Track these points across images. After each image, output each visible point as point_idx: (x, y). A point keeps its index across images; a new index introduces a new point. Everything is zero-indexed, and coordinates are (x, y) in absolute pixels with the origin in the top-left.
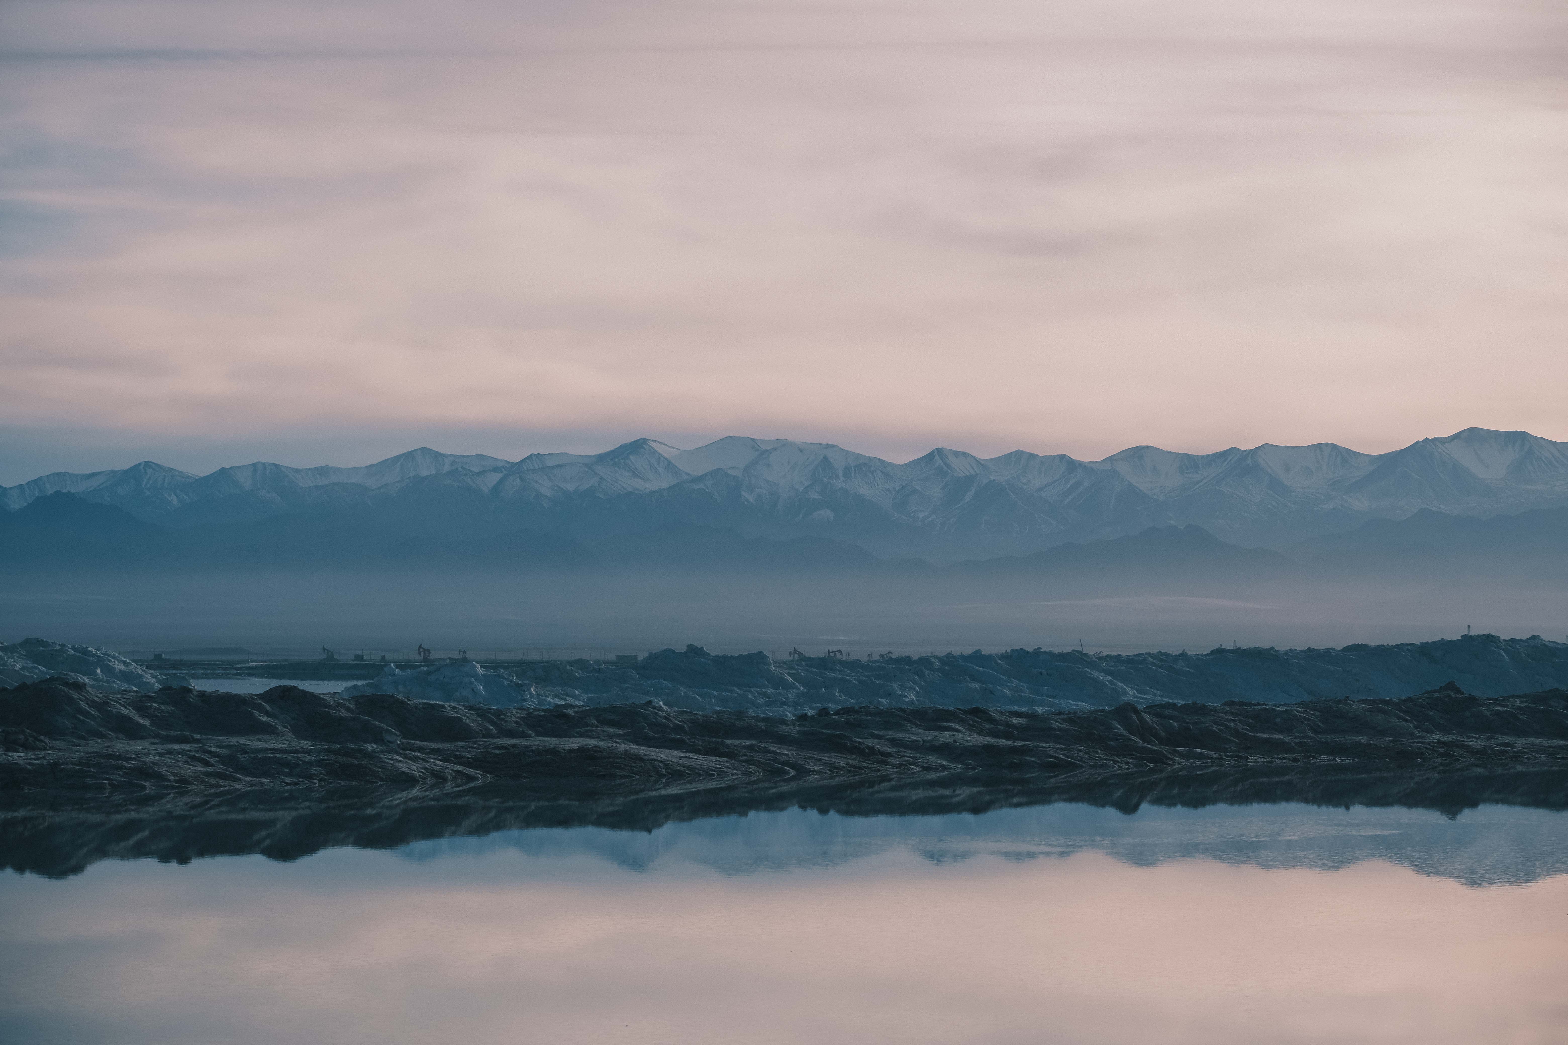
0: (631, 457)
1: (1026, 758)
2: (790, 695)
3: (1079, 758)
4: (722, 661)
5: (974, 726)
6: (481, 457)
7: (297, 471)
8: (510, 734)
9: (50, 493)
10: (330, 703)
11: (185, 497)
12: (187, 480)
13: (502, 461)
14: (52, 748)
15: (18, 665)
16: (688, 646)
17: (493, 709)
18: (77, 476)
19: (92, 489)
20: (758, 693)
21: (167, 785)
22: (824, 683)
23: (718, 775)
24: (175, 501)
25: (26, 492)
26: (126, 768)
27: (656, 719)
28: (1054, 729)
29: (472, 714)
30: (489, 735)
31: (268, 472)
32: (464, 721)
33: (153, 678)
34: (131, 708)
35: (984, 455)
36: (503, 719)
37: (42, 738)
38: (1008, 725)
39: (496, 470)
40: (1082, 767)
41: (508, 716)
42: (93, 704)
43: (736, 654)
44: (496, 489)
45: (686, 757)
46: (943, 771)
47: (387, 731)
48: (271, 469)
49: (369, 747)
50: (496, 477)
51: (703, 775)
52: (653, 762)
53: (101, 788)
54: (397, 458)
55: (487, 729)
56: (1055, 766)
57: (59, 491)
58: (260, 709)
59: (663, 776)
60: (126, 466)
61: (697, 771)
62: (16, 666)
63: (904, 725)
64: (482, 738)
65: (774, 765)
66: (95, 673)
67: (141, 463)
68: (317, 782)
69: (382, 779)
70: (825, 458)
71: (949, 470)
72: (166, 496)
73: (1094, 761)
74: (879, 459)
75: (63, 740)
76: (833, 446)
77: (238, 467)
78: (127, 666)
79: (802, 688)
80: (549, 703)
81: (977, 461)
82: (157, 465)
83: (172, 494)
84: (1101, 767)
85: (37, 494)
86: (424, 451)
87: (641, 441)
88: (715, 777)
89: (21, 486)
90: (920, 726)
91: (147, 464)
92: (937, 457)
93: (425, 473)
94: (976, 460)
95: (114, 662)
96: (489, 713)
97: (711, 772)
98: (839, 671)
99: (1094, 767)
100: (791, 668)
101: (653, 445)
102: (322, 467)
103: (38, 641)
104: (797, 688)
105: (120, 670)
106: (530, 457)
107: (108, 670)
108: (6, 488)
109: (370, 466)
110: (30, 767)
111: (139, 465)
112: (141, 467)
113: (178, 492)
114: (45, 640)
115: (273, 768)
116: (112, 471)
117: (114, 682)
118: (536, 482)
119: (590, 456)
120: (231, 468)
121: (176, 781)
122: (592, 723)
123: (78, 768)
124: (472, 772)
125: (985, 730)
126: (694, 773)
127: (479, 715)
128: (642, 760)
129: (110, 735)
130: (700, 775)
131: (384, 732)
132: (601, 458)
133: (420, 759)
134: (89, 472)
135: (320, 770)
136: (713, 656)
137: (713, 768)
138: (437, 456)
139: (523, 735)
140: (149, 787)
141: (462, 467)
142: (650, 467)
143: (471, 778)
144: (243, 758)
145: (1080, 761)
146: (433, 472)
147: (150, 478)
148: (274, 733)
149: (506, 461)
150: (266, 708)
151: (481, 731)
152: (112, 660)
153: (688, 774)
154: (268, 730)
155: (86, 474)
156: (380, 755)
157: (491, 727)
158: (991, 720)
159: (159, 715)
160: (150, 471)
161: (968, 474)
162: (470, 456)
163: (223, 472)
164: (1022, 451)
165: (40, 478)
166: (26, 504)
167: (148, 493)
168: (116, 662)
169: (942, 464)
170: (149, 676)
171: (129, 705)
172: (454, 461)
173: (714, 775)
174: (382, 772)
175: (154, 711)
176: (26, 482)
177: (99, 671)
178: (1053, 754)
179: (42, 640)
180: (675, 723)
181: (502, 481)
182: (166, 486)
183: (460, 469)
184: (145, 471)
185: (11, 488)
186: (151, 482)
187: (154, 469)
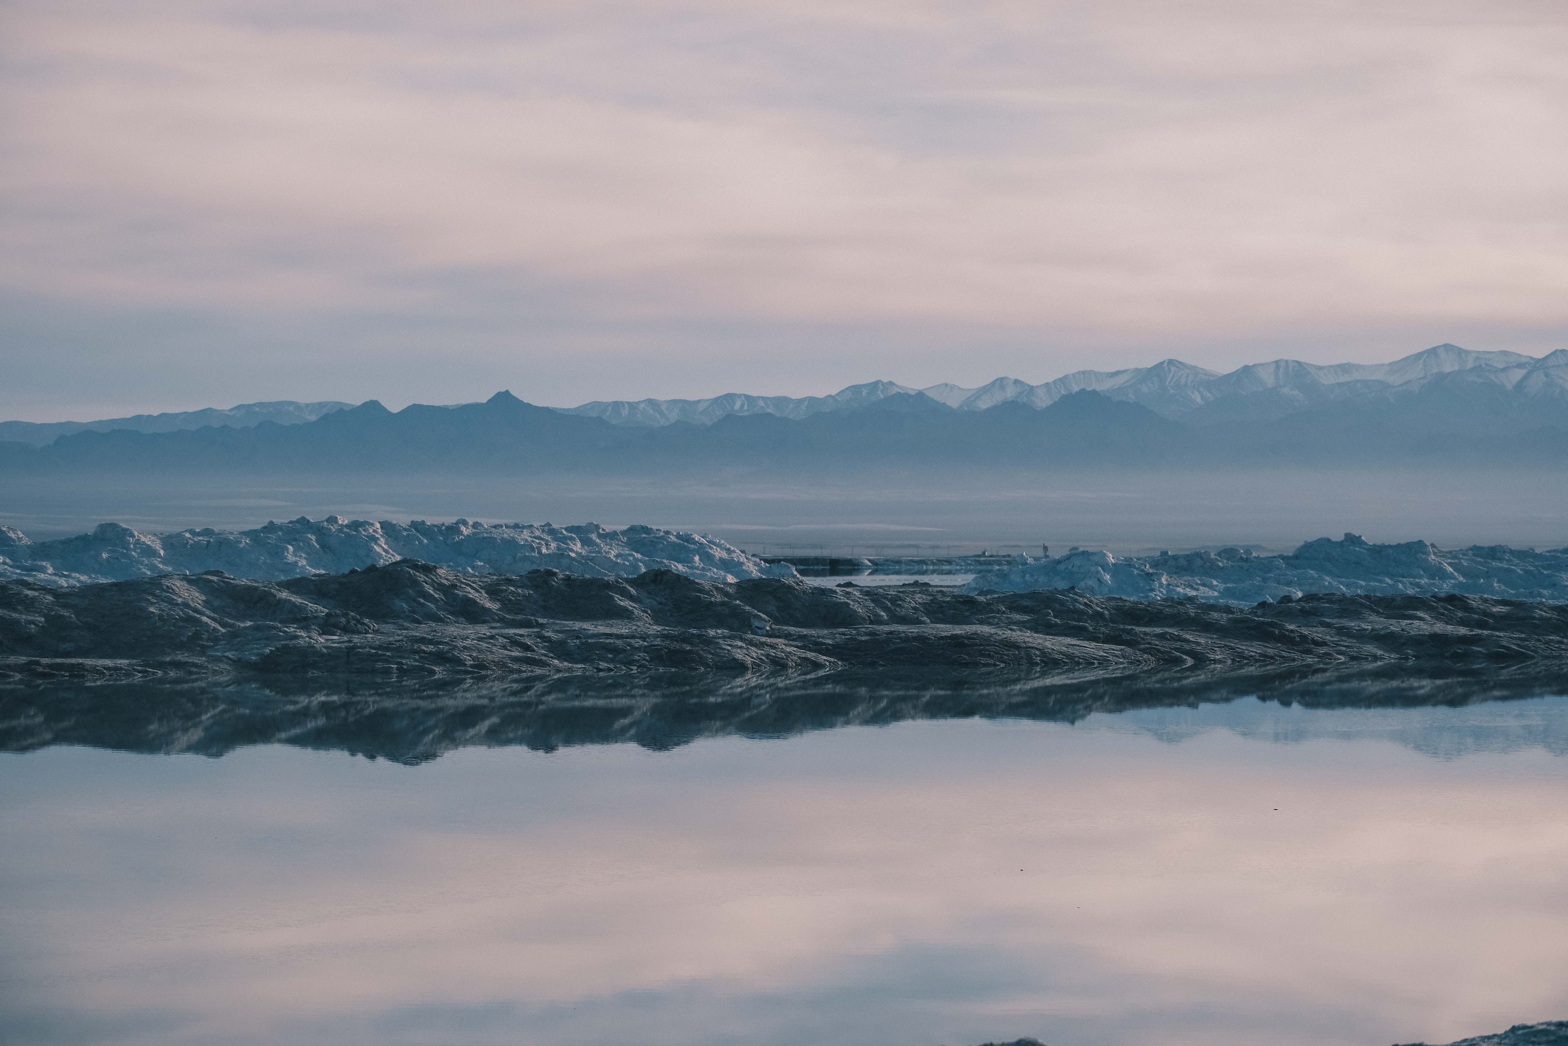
1: (1474, 648)
2: (1445, 586)
3: (1533, 648)
4: (1378, 551)
5: (1443, 614)
6: (1505, 353)
7: (1320, 368)
8: (903, 620)
9: (1075, 391)
10: (704, 587)
11: (1209, 395)
12: (1211, 378)
13: (1526, 356)
14: (375, 632)
15: (612, 552)
16: (1346, 534)
17: (891, 595)
18: (1101, 374)
19: (1116, 387)
20: (1411, 583)
21: (461, 669)
22: (1487, 573)
23: (1099, 663)
24: (1199, 400)
25: (1052, 390)
26: (424, 652)
27: (1074, 606)
28: (1534, 618)
29: (866, 599)
30: (878, 621)
32: (851, 606)
33: (756, 566)
34: (483, 592)
36: (899, 605)
37: (366, 621)
38: (1485, 613)
39: (1520, 366)
40: (1533, 658)
41: (906, 602)
42: (440, 587)
43: (1394, 543)
44: (1520, 386)
45: (1075, 645)
46: (1375, 661)
47: (756, 616)
49: (712, 632)
50: (1517, 375)
51: (1081, 664)
52: (1030, 649)
53: (387, 672)
54: (1419, 355)
55: (877, 615)
56: (1504, 657)
57: (1084, 390)
58: (624, 593)
59: (1037, 664)
60: (1149, 365)
61: (1077, 659)
62: (611, 552)
63: (1363, 613)
64: (870, 624)
65: (1174, 654)
66: (692, 561)
67: (1164, 361)
68: (636, 668)
69: (707, 665)
72: (1190, 393)
73: (1549, 651)
75: (394, 623)
77: (1261, 365)
78: (729, 554)
79: (1461, 579)
80: (1179, 593)
82: (1180, 363)
83: (1196, 392)
84: (1555, 657)
85: (1063, 392)
86: (1447, 347)
88: (1096, 666)
89: (1047, 385)
90: (1382, 614)
91: (1171, 362)
93: (1447, 369)
95: (716, 549)
96: (886, 598)
97: (1093, 661)
98: (1507, 561)
99: (1547, 657)
100: (1455, 557)
102: (1344, 364)
103: (643, 528)
104: (1455, 578)
105: (720, 558)
106: (1554, 353)
107: (707, 558)
108: (1033, 387)
109: (1392, 363)
110: (325, 650)
112: (1165, 365)
113: (1202, 389)
114: (649, 527)
115: (596, 654)
116: (1136, 370)
117: (710, 569)
118: (1561, 378)
120: (1254, 366)
121: (472, 666)
122: (999, 609)
123: (374, 651)
124: (822, 658)
125: (1455, 619)
126: (1072, 662)
127: (873, 601)
128: (1018, 647)
129: (449, 618)
130: (1079, 663)
131: (752, 617)
133: (767, 645)
134: (1113, 370)
135: (644, 655)
136: (1370, 545)
137: (1095, 656)
138: (1461, 353)
139: (917, 622)
140: (440, 672)
141: (1486, 364)
143: (817, 666)
144: (573, 643)
145: (1532, 651)
146: (1456, 368)
147: (1173, 375)
148: (628, 618)
149: (1531, 358)
150: (630, 593)
151: (869, 617)
152: (715, 547)
153: (1064, 662)
154: (625, 615)
155: (1111, 373)
156: (721, 641)
157: (882, 613)
158: (1467, 608)
159: (513, 599)
160: (1173, 369)
162: (1494, 352)
163: (1247, 371)
165: (1066, 377)
166: (1052, 402)
167: (1172, 391)
168: (718, 549)
170: (751, 565)
171: (482, 588)
172: (1478, 357)
173: (1094, 664)
174: (711, 658)
175: (508, 595)
176: (1053, 380)
177: (697, 558)
178: (1505, 643)
179: (646, 527)
180: (1096, 610)
181: (1525, 377)
182: (1189, 384)
183: (1484, 366)
184: (1169, 369)
185: (1037, 387)
186: (1175, 380)
187: (1178, 367)
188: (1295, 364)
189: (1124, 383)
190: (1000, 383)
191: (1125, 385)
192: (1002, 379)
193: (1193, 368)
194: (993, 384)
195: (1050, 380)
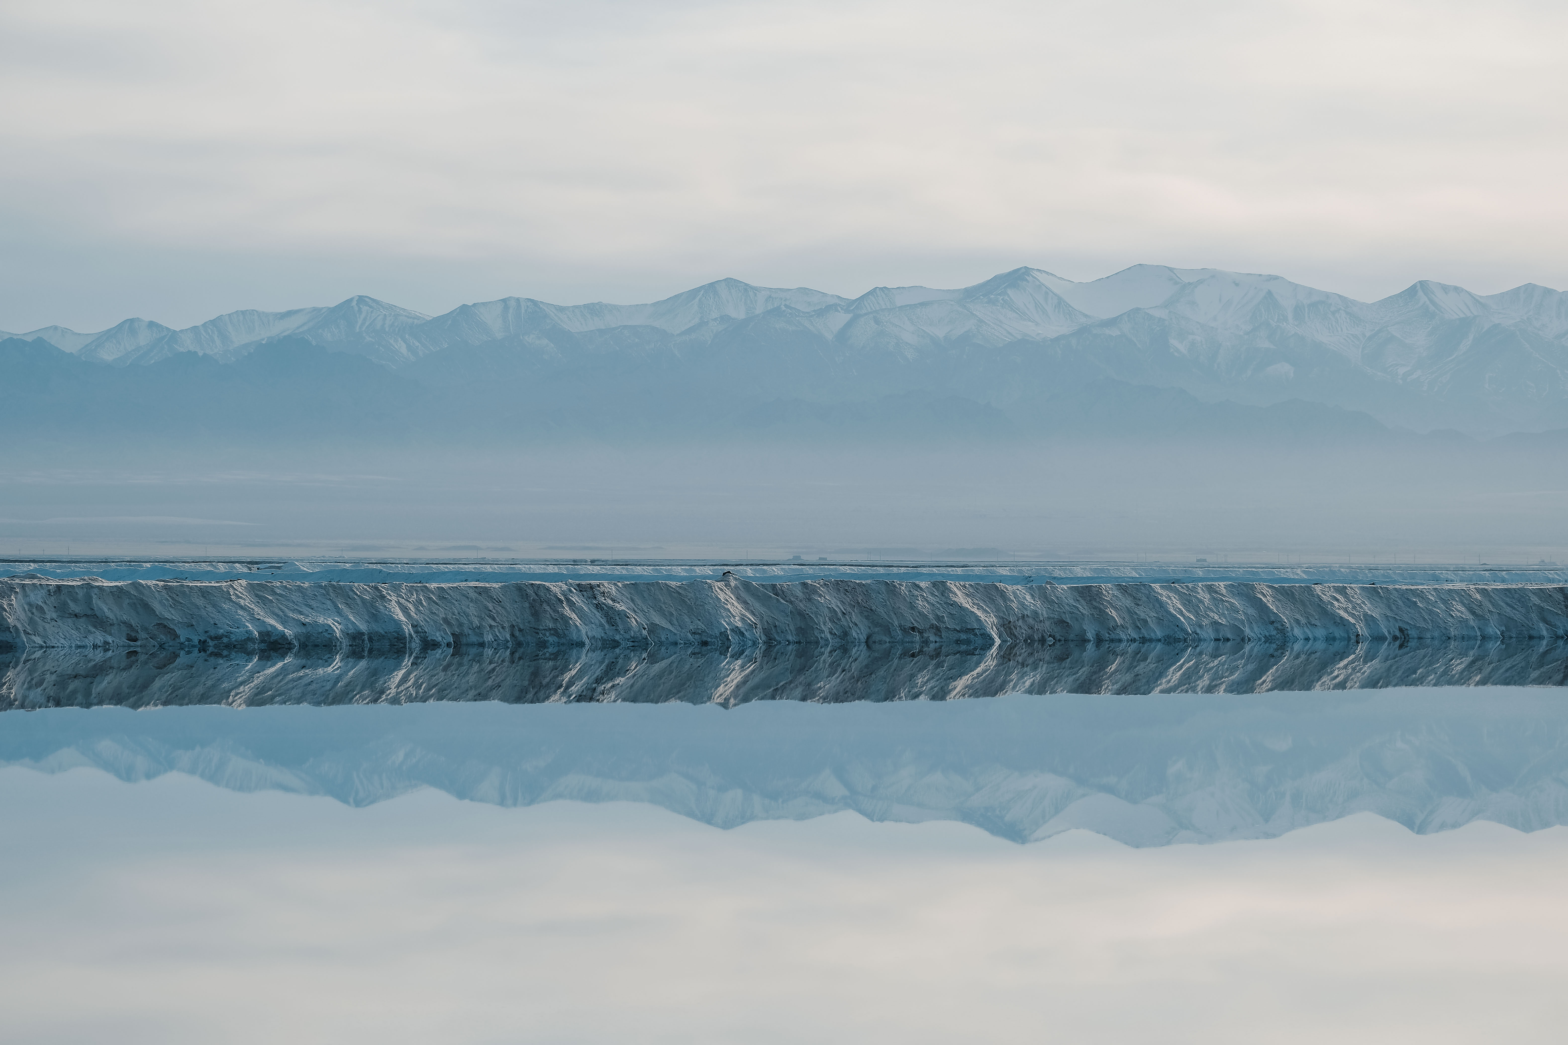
0: (1009, 292)
7: (561, 309)
11: (417, 344)
12: (416, 321)
13: (836, 296)
18: (267, 315)
19: (289, 332)
24: (404, 350)
25: (202, 337)
31: (523, 311)
35: (1481, 292)
39: (834, 308)
44: (845, 336)
48: (528, 307)
50: (840, 319)
54: (694, 293)
60: (333, 302)
67: (353, 298)
70: (1270, 293)
71: (1436, 311)
72: (392, 342)
74: (1340, 296)
76: (1276, 278)
77: (483, 304)
81: (1474, 298)
82: (373, 300)
83: (400, 339)
85: (217, 339)
86: (730, 283)
87: (1023, 270)
89: (195, 329)
91: (361, 299)
92: (1420, 293)
93: (731, 314)
94: (1472, 297)
101: (1042, 278)
106: (873, 293)
111: (351, 300)
112: (354, 303)
113: (407, 336)
116: (315, 309)
119: (954, 291)
120: (474, 305)
132: (970, 294)
134: (283, 310)
138: (746, 290)
141: (786, 306)
142: (1036, 307)
146: (746, 311)
147: (365, 317)
149: (842, 298)
155: (281, 313)
160: (365, 308)
161: (1462, 316)
163: (464, 311)
164: (1535, 285)
165: (220, 318)
167: (366, 338)
169: (1428, 302)
172: (770, 297)
176: (202, 323)
181: (849, 325)
182: (387, 330)
183: (783, 308)
184: (360, 310)
185: (182, 331)
186: (367, 324)
187: (371, 307)
188: (529, 304)
189: (298, 328)
190: (130, 326)
191: (301, 330)
192: (132, 321)
193: (391, 307)
194: (120, 326)
195: (199, 323)
